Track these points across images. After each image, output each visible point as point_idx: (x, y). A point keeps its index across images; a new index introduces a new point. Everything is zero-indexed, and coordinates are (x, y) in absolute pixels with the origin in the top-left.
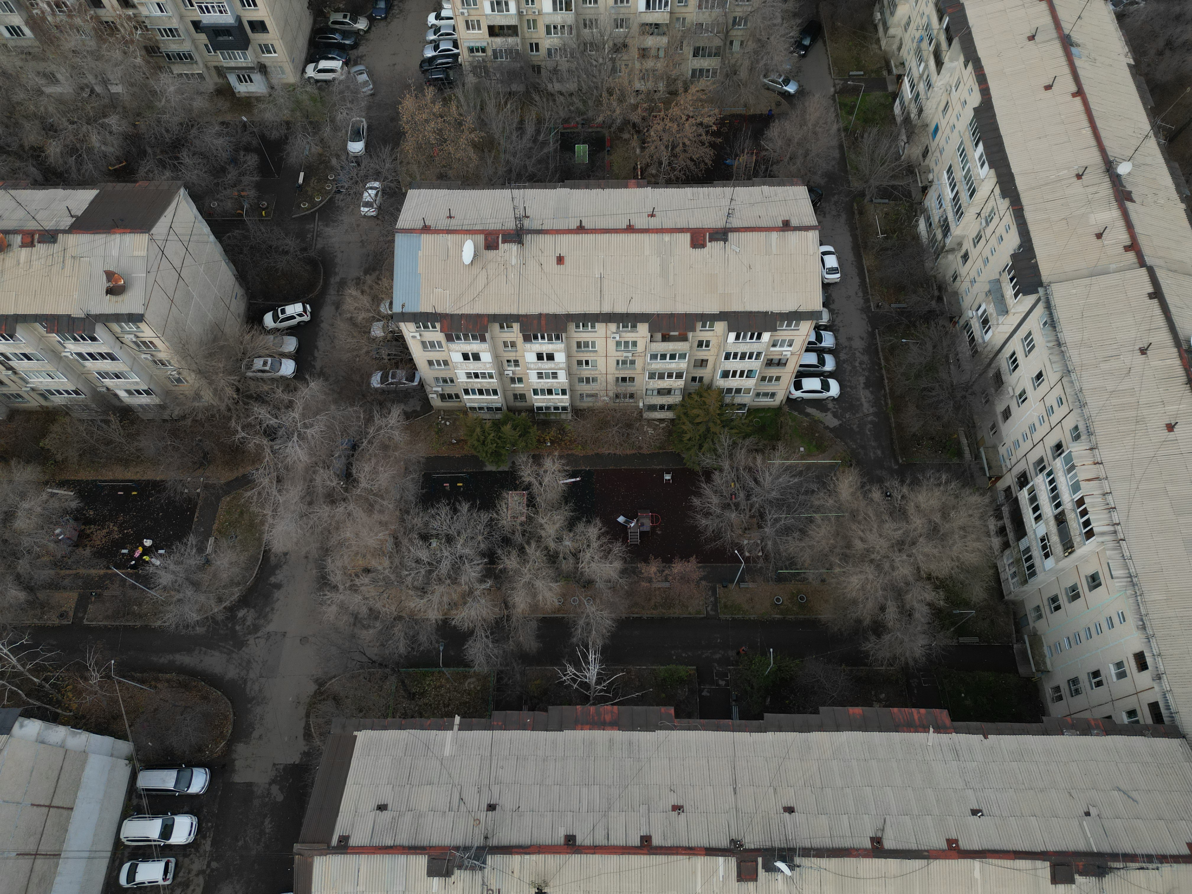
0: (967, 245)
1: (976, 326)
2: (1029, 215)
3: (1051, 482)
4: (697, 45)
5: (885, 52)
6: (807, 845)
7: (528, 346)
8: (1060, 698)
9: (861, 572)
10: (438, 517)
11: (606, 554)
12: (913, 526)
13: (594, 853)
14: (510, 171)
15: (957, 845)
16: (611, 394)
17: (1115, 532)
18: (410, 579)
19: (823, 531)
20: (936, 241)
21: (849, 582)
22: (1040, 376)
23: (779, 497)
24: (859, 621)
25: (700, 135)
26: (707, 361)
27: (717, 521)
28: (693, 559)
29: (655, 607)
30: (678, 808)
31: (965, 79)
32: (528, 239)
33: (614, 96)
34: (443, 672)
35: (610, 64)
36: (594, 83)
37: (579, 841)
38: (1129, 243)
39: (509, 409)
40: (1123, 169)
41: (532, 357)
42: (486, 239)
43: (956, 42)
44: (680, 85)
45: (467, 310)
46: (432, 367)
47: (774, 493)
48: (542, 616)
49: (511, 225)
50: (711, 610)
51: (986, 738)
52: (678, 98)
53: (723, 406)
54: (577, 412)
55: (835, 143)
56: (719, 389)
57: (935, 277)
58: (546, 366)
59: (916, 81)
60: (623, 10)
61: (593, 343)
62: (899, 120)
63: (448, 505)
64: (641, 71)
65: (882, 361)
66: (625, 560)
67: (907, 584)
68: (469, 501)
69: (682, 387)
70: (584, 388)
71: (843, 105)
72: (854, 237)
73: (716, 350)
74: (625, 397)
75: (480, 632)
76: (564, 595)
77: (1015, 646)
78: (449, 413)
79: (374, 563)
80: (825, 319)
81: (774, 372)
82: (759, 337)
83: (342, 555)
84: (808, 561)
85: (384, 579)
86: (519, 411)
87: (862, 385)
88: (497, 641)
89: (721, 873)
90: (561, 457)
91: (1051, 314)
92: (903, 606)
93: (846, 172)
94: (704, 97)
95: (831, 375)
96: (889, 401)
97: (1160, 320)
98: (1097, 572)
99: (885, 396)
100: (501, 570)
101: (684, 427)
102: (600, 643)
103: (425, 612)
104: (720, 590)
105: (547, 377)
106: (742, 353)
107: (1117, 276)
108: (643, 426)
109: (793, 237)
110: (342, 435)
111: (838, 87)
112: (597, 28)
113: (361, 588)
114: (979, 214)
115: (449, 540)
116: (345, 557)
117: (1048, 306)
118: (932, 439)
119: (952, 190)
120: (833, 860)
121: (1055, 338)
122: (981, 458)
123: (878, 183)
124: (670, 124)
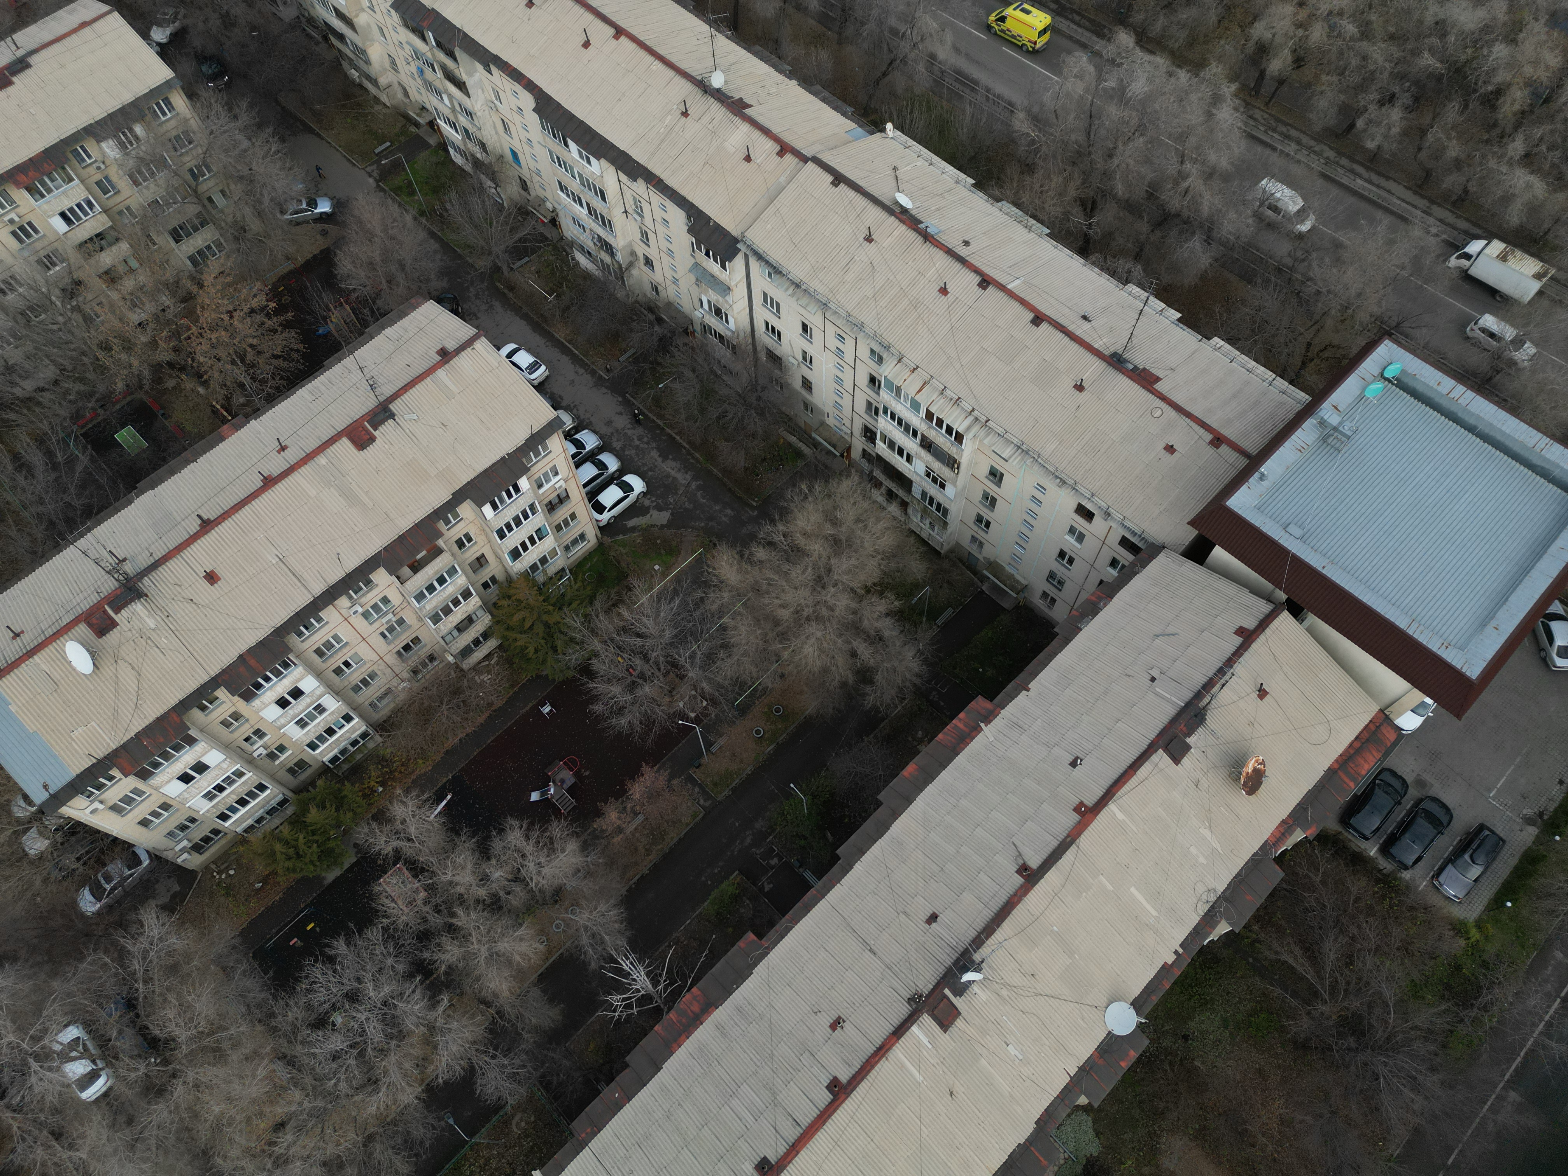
0: (641, 250)
1: (713, 322)
2: (672, 182)
3: (893, 417)
4: (170, 227)
5: (395, 107)
6: (973, 934)
7: (256, 703)
8: (1053, 601)
9: (807, 638)
10: (315, 986)
11: (550, 847)
12: (816, 554)
13: (798, 1153)
14: (52, 524)
15: (1085, 806)
16: (405, 675)
17: (977, 419)
18: (343, 1085)
19: (743, 629)
20: (608, 266)
21: (805, 657)
22: (805, 327)
23: (675, 632)
24: (844, 684)
25: (263, 323)
26: (483, 555)
27: (635, 708)
28: (645, 768)
29: (648, 851)
30: (836, 1024)
31: (499, 84)
32: (146, 584)
33: (115, 347)
34: (477, 1144)
35: (77, 317)
36: (74, 350)
37: (773, 1159)
38: (778, 148)
39: (297, 791)
40: (717, 81)
41: (273, 713)
42: (90, 625)
43: (458, 52)
44: (188, 284)
45: (138, 725)
46: (152, 826)
47: (667, 632)
48: (536, 975)
49: (109, 585)
50: (705, 801)
51: (1028, 690)
52: (200, 300)
53: (540, 589)
54: (383, 727)
55: (422, 235)
56: (521, 574)
57: (637, 302)
58: (301, 708)
59: (452, 118)
60: (39, 245)
61: (336, 638)
62: (468, 168)
63: (316, 961)
64: (124, 299)
65: (659, 422)
66: (576, 834)
67: (855, 612)
68: (339, 935)
69: (480, 603)
70: (368, 694)
71: (397, 190)
72: (525, 317)
73: (483, 537)
74: (424, 665)
75: (480, 1060)
76: (542, 932)
77: (984, 588)
78: (222, 860)
79: (280, 1111)
80: (568, 422)
81: (562, 513)
82: (517, 489)
83: (230, 1140)
84: (754, 670)
85: (310, 1115)
86: (312, 783)
87: (660, 460)
88: (509, 1050)
89: (925, 1040)
90: (407, 791)
91: (767, 262)
92: (868, 636)
93: (460, 257)
94: (229, 279)
95: (622, 472)
96: (697, 455)
97: (861, 201)
98: (992, 467)
99: (689, 453)
100: (446, 973)
101: (518, 644)
102: (622, 942)
103: (395, 1101)
104: (697, 775)
105: (312, 717)
106: (514, 519)
107: (792, 186)
108: (473, 679)
109: (463, 361)
110: (100, 1005)
111: (375, 174)
112: (21, 285)
113: (291, 1153)
114: (626, 212)
115: (353, 997)
116: (237, 1138)
117: (760, 257)
118: (765, 459)
119: (581, 205)
120: (1005, 925)
121: (788, 283)
122: (820, 443)
123: (503, 247)
124: (214, 336)
